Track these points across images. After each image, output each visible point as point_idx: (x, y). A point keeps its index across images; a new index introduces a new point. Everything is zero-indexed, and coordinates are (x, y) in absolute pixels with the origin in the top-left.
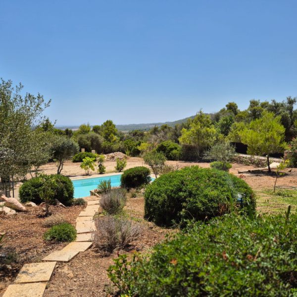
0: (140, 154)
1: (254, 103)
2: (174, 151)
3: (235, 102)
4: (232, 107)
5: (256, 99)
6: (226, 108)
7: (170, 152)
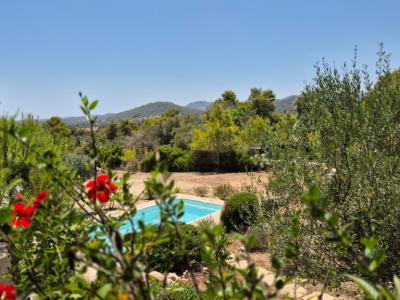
0: (122, 166)
1: (255, 92)
2: (180, 159)
3: (233, 91)
4: (229, 98)
5: (258, 88)
6: (222, 98)
7: (173, 160)
